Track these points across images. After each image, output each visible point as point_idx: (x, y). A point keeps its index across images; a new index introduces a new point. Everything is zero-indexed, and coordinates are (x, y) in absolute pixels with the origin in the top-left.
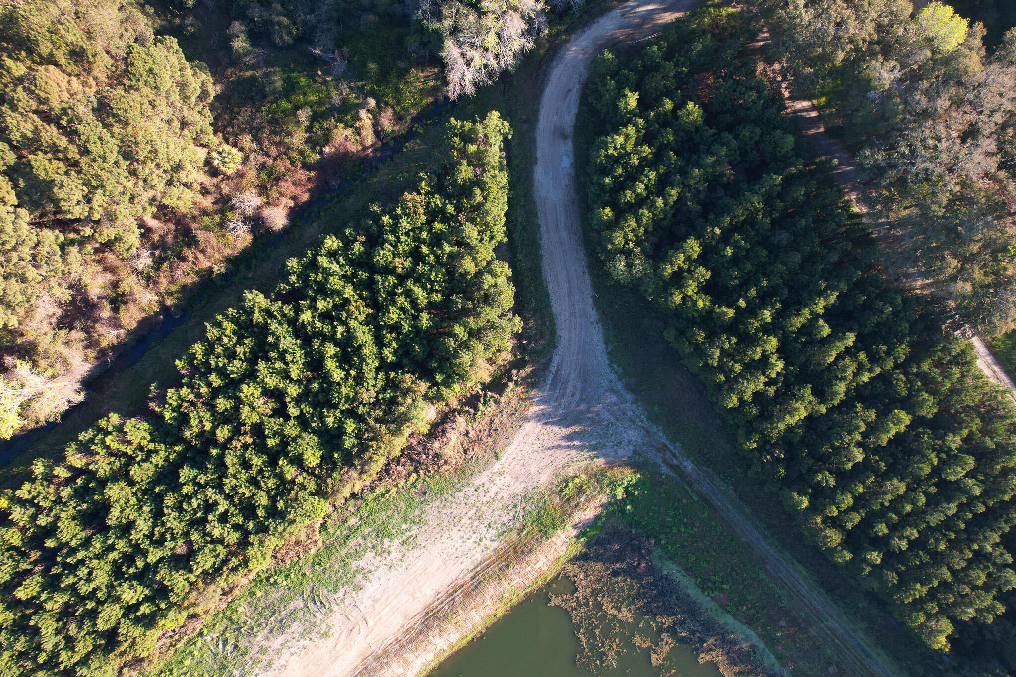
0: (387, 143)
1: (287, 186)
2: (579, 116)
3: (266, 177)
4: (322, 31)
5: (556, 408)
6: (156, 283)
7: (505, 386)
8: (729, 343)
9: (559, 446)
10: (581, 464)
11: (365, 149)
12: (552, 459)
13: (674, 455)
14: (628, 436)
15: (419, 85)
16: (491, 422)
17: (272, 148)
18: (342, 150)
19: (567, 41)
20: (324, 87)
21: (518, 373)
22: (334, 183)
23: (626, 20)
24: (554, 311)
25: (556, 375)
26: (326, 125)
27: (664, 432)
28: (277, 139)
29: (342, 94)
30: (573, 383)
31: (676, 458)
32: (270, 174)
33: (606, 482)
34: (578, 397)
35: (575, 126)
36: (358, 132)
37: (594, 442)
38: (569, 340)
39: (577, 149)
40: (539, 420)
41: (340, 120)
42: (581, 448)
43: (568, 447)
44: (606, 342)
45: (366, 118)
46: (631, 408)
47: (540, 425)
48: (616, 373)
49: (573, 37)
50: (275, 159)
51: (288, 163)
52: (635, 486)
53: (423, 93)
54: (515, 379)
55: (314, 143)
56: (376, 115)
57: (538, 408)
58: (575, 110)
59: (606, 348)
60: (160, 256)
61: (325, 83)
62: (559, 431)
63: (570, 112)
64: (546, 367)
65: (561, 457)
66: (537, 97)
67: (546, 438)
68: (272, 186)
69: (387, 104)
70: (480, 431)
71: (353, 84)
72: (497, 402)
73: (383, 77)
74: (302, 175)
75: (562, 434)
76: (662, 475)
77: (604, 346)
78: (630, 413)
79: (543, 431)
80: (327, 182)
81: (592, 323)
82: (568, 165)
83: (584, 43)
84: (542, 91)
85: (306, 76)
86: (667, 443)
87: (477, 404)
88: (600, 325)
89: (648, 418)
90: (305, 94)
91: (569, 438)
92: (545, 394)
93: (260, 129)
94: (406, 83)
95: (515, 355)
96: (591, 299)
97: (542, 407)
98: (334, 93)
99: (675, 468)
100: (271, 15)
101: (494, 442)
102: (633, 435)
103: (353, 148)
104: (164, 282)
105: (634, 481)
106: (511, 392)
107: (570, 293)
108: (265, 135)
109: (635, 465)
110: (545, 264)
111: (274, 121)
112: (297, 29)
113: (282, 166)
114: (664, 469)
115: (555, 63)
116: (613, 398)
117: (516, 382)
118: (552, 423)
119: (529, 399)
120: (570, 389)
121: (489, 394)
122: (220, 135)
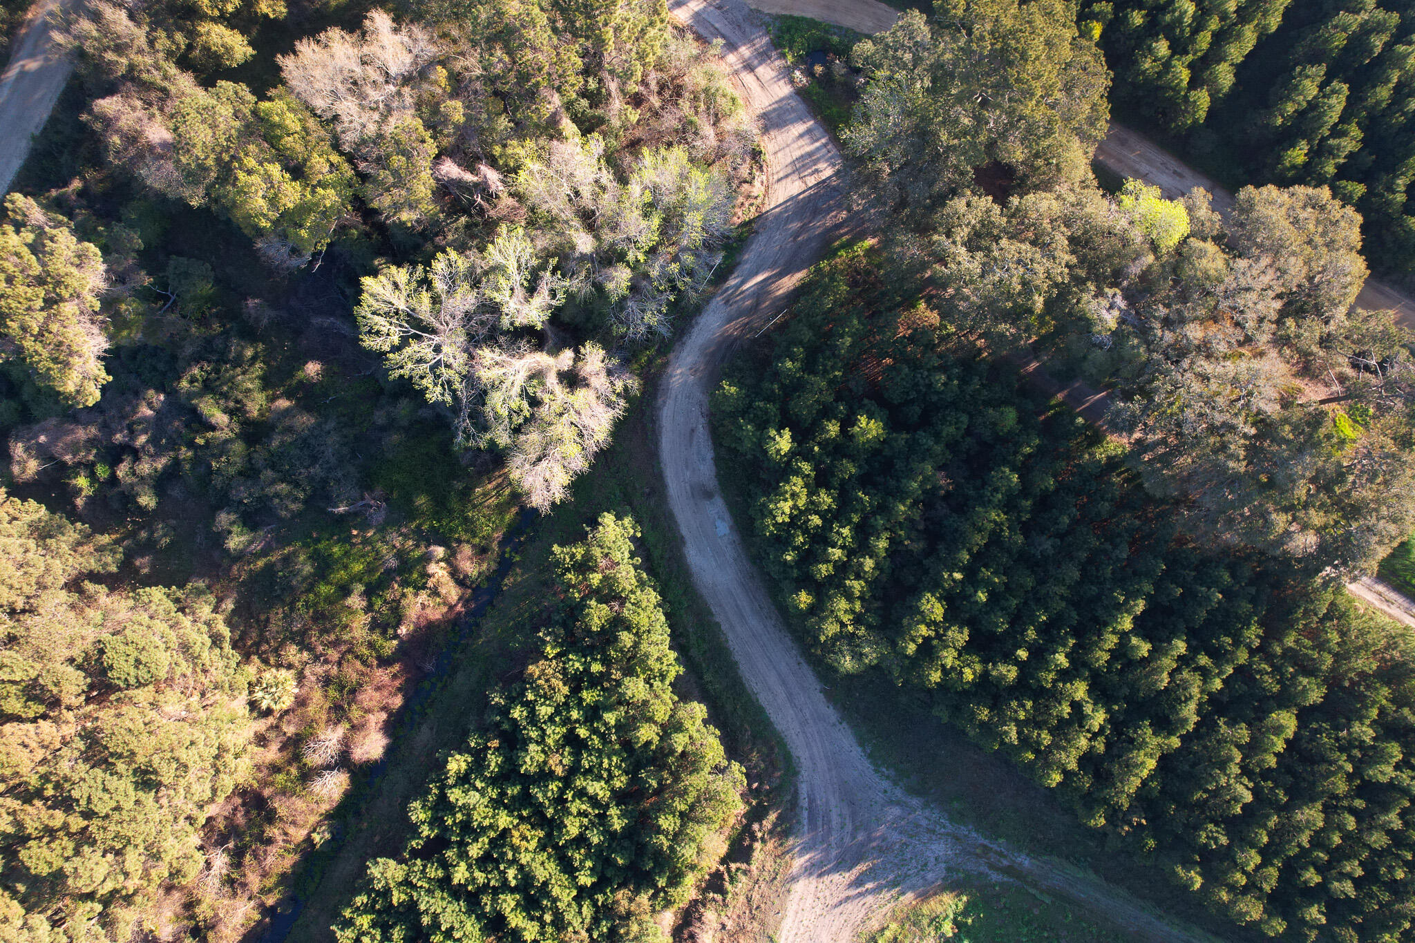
0: (478, 586)
1: (369, 696)
2: (718, 460)
3: (337, 694)
4: (338, 481)
5: (827, 850)
6: (244, 885)
7: (750, 849)
8: (1025, 710)
9: (848, 898)
10: (884, 910)
11: (451, 607)
12: (845, 917)
13: (1001, 854)
14: (933, 852)
15: (493, 501)
16: (749, 900)
17: (330, 652)
18: (423, 623)
19: (665, 365)
20: (369, 548)
21: (761, 825)
22: (429, 667)
23: (735, 307)
24: (779, 728)
25: (810, 810)
26: (389, 596)
27: (977, 831)
28: (333, 637)
29: (394, 546)
30: (836, 811)
31: (1005, 857)
32: (341, 688)
33: (925, 922)
34: (849, 827)
35: (718, 475)
36: (435, 593)
37: (891, 877)
38: (812, 758)
39: (731, 506)
40: (810, 874)
41: (405, 583)
42: (877, 890)
43: (860, 894)
44: (861, 742)
45: (438, 571)
46: (923, 815)
47: (813, 880)
48: (888, 777)
49: (671, 356)
50: (339, 664)
51: (358, 664)
52: (965, 913)
53: (501, 509)
54: (759, 835)
55: (381, 626)
56: (450, 560)
57: (803, 860)
58: (710, 455)
59: (864, 751)
60: (236, 846)
61: (366, 541)
62: (841, 879)
63: (704, 460)
64: (794, 804)
65: (855, 910)
66: (653, 455)
67: (827, 893)
68: (349, 704)
69: (459, 541)
70: (739, 916)
71: (404, 530)
72: (745, 873)
73: (441, 506)
74: (382, 675)
75: (847, 881)
76: (994, 886)
77: (859, 749)
78: (924, 823)
79: (821, 886)
80: (419, 668)
81: (834, 725)
82: (727, 531)
83: (690, 360)
84: (656, 443)
85: (338, 541)
86: (986, 842)
87: (722, 885)
88: (844, 724)
89: (951, 820)
90: (346, 567)
91: (858, 882)
92: (806, 838)
93: (304, 633)
94: (475, 506)
95: (748, 803)
96: (822, 696)
97: (807, 857)
98: (384, 549)
99: (1008, 871)
100: (263, 489)
101: (762, 923)
102: (940, 848)
103: (436, 613)
104: (254, 881)
105: (961, 906)
106: (761, 853)
107: (790, 697)
108: (313, 639)
109: (954, 885)
110: (744, 670)
111: (319, 617)
112: (304, 490)
113: (352, 672)
114: (995, 877)
115: (660, 401)
116: (896, 811)
117: (763, 839)
118: (829, 872)
119: (788, 852)
120: (835, 821)
121: (733, 866)
122: (255, 658)
